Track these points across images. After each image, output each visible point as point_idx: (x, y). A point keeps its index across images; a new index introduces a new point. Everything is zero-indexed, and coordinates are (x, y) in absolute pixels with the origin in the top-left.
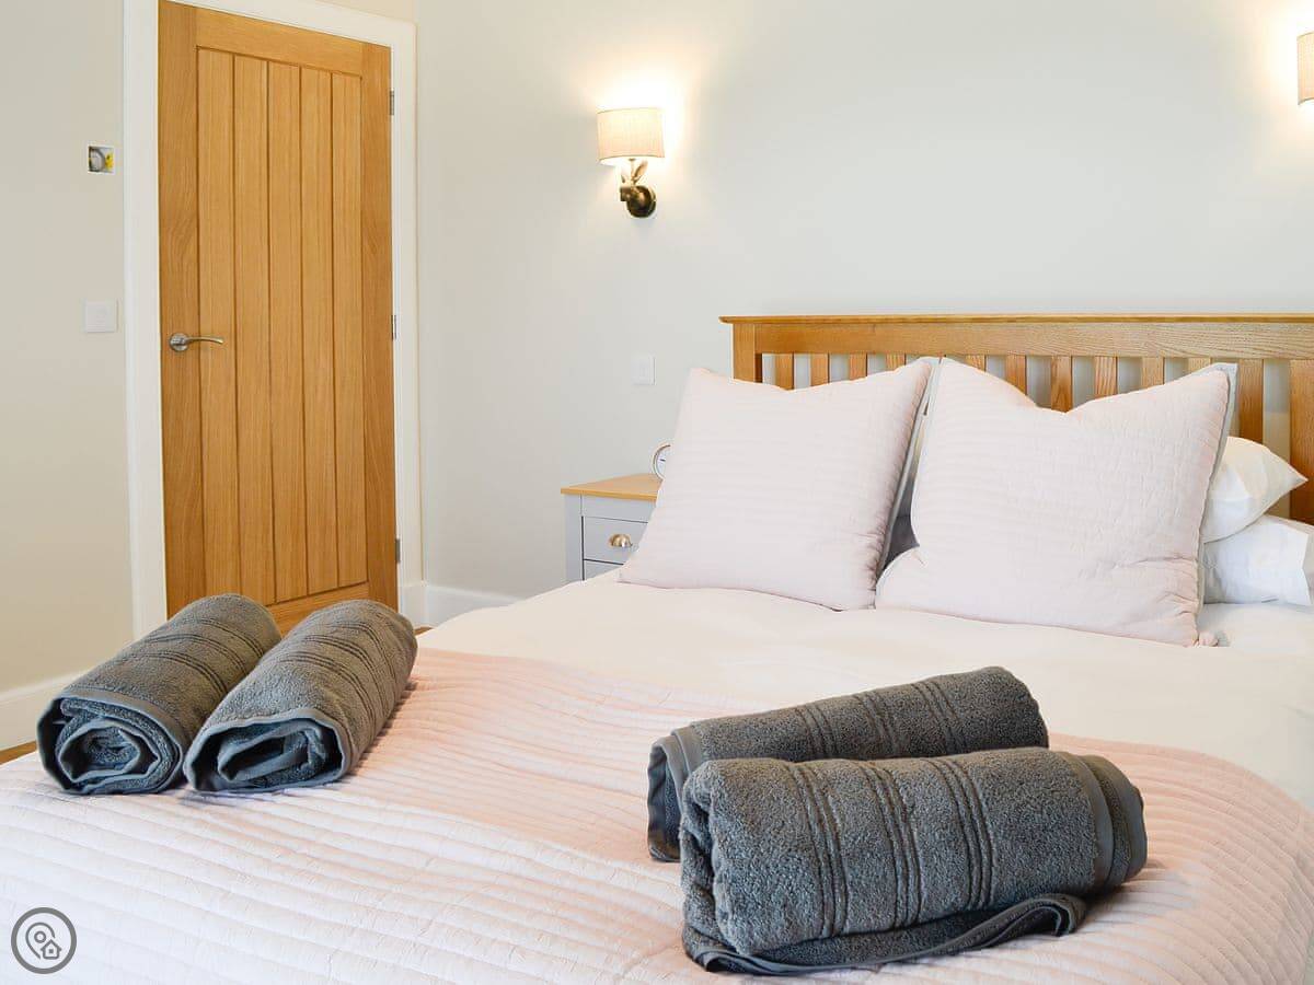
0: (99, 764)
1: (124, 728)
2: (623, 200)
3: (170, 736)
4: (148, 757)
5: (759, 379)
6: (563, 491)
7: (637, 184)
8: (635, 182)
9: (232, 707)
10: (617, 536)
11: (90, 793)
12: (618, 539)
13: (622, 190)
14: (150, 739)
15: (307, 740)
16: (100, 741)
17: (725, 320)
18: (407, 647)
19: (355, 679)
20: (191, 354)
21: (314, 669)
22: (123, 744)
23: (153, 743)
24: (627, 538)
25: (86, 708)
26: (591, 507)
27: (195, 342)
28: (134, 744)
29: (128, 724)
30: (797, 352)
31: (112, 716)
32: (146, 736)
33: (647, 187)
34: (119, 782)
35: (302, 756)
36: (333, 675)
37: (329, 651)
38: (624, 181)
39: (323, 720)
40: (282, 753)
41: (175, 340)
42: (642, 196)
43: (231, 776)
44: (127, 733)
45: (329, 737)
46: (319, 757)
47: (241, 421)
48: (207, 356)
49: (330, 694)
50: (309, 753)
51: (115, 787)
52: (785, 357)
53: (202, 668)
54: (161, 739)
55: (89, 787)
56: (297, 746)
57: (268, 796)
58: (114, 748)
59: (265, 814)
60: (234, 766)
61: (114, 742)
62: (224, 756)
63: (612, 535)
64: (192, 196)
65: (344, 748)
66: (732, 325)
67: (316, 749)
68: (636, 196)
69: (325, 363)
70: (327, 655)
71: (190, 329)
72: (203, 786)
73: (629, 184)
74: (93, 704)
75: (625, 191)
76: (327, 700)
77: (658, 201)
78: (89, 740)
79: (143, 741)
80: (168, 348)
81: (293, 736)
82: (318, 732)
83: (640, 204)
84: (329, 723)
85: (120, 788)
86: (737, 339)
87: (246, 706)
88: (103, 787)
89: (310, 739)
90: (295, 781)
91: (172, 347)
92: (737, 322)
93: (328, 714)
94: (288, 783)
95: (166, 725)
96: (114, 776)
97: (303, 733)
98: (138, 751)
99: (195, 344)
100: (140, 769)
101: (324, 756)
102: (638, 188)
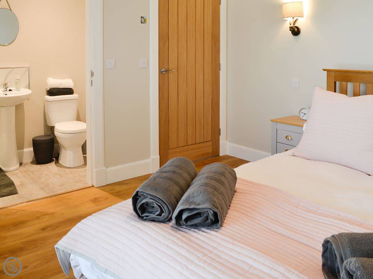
0: (148, 211)
1: (156, 202)
2: (290, 30)
3: (168, 206)
4: (162, 212)
5: (335, 91)
6: (271, 120)
7: (295, 25)
8: (294, 25)
9: (187, 200)
10: (287, 136)
11: (145, 220)
12: (288, 137)
13: (290, 27)
14: (163, 206)
15: (208, 213)
16: (148, 204)
17: (324, 70)
18: (234, 179)
19: (221, 193)
20: (166, 75)
21: (210, 190)
22: (154, 206)
23: (163, 207)
24: (291, 137)
25: (145, 195)
26: (279, 126)
27: (167, 71)
28: (158, 207)
29: (157, 201)
30: (349, 82)
31: (152, 198)
32: (162, 205)
33: (298, 26)
34: (153, 218)
35: (207, 218)
36: (216, 192)
37: (214, 183)
38: (291, 25)
39: (214, 209)
40: (200, 217)
41: (162, 70)
42: (296, 29)
43: (186, 223)
44: (156, 204)
45: (215, 214)
46: (212, 220)
47: (179, 93)
48: (171, 75)
49: (216, 200)
50: (209, 217)
51: (152, 219)
52: (344, 83)
53: (177, 183)
54: (166, 207)
55: (145, 218)
56: (205, 215)
57: (196, 230)
58: (152, 207)
59: (196, 238)
60: (187, 220)
61: (153, 205)
62: (184, 216)
63: (287, 135)
64: (167, 30)
65: (220, 218)
66: (326, 72)
67: (211, 217)
68: (295, 29)
69: (201, 77)
70: (213, 184)
71: (166, 67)
72: (178, 224)
73: (292, 25)
74: (147, 194)
75: (291, 28)
76: (214, 202)
77: (301, 31)
78: (146, 203)
79: (161, 207)
80: (160, 72)
81: (204, 212)
82: (212, 212)
83: (295, 31)
84: (216, 210)
85: (154, 219)
86: (328, 76)
87: (191, 200)
88: (150, 218)
89: (209, 213)
90: (204, 226)
91: (161, 72)
92: (328, 71)
93: (215, 207)
94: (203, 226)
95: (167, 202)
96: (152, 216)
97: (207, 211)
98: (159, 210)
99: (168, 72)
100: (160, 215)
101: (213, 219)
102: (295, 26)
